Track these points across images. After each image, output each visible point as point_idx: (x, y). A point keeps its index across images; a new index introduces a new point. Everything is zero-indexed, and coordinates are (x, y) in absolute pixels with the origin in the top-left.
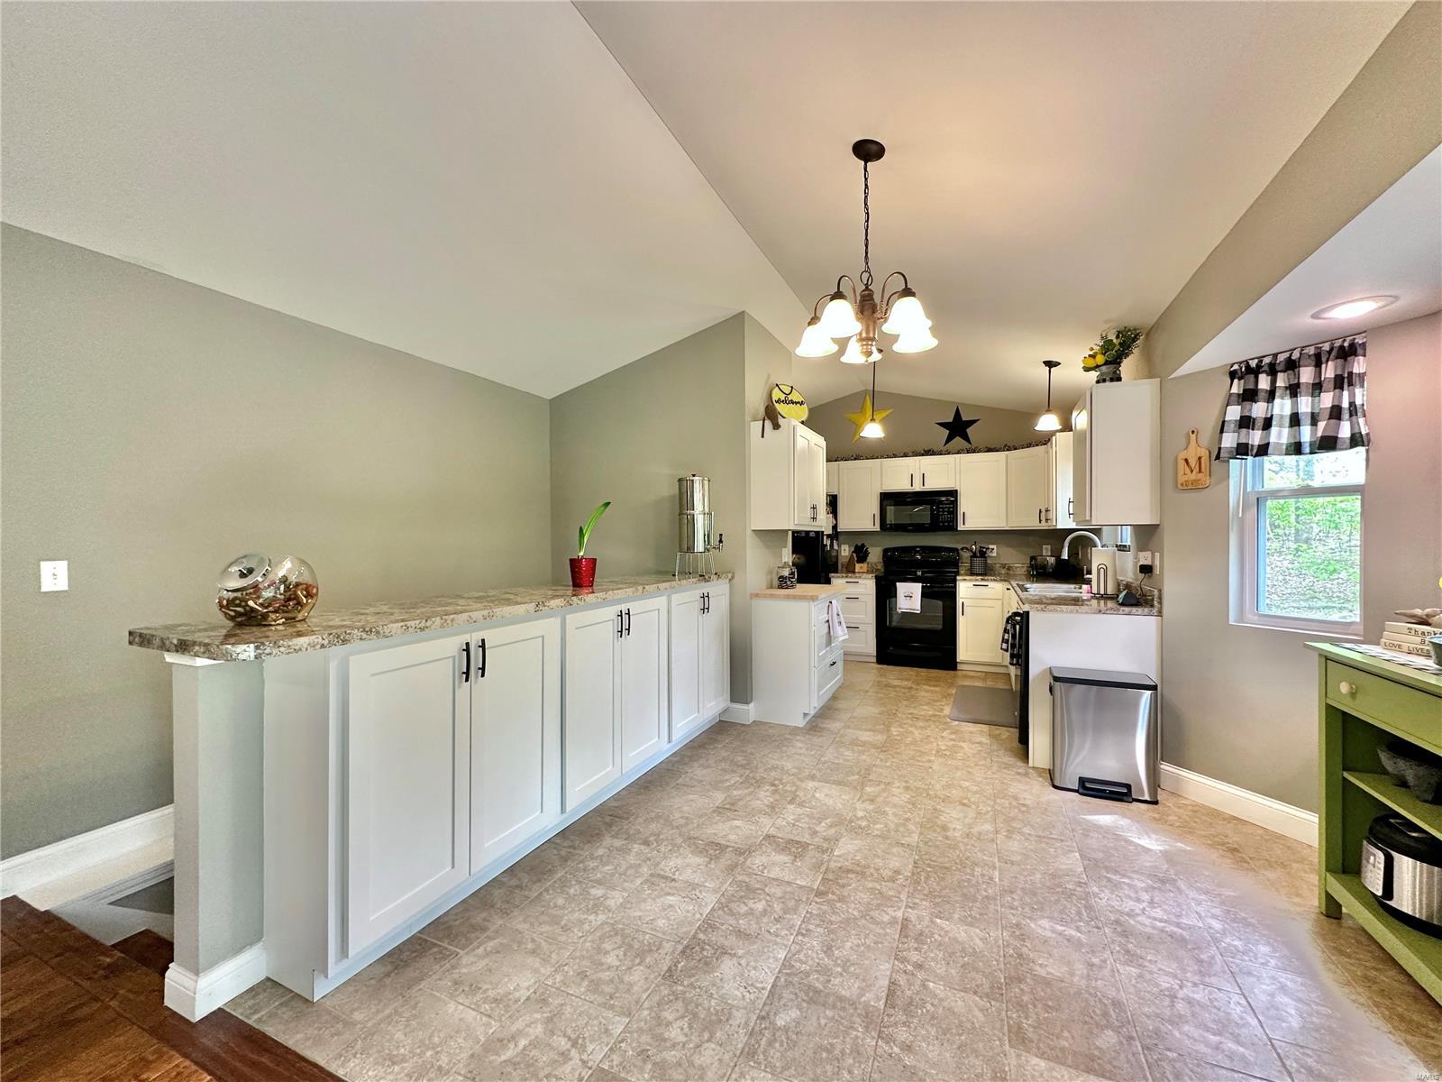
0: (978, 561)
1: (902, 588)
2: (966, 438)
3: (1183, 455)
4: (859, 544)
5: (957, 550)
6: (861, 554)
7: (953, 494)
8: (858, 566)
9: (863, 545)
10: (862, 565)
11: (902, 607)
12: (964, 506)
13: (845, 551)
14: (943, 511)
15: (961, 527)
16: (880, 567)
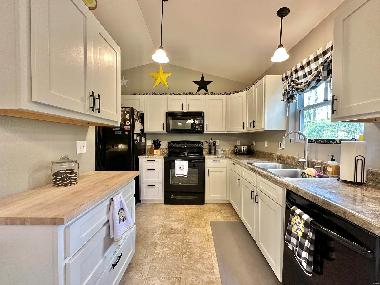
0: (212, 148)
1: (178, 163)
2: (207, 90)
4: (156, 140)
5: (202, 142)
6: (157, 145)
7: (202, 114)
8: (155, 151)
9: (158, 140)
10: (157, 150)
11: (178, 174)
12: (207, 121)
13: (149, 143)
15: (205, 131)
16: (167, 151)
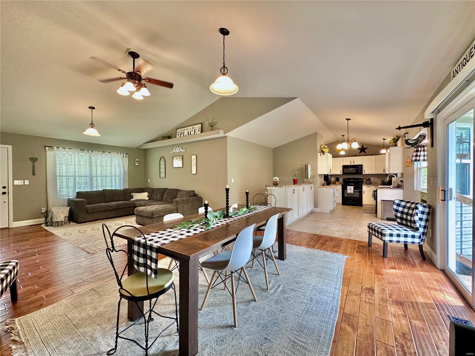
0: (368, 181)
1: (348, 187)
2: (365, 152)
3: (407, 161)
5: (362, 179)
6: (338, 180)
7: (362, 165)
8: (337, 183)
11: (349, 192)
12: (364, 168)
13: (333, 179)
14: (359, 170)
15: (363, 173)
16: (342, 183)
